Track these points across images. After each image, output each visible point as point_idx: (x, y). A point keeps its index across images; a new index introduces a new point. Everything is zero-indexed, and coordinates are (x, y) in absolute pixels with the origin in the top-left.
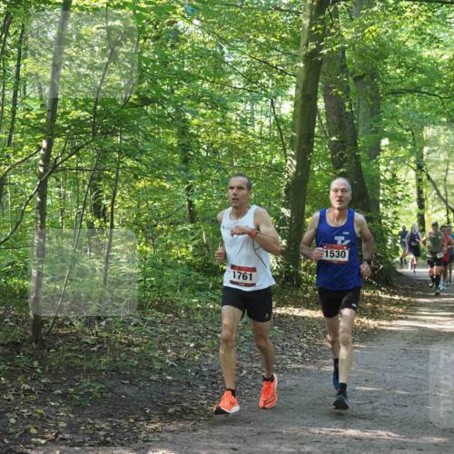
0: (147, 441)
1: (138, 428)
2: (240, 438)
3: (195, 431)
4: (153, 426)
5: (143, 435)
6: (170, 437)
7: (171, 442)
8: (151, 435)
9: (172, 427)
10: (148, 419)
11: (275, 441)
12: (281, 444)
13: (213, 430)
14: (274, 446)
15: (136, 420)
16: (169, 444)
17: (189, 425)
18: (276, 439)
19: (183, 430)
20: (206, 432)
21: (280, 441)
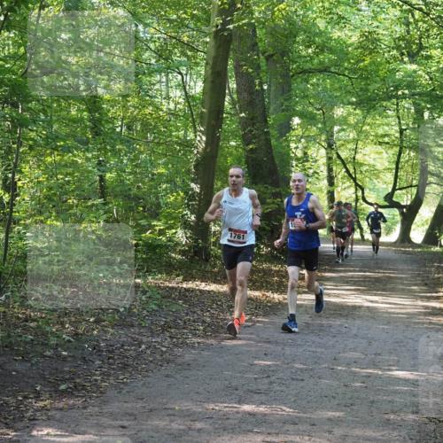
0: (34, 419)
1: (26, 406)
2: (130, 415)
3: (85, 408)
4: (41, 404)
5: (30, 413)
6: (58, 415)
7: (59, 421)
8: (38, 414)
9: (61, 405)
10: (38, 396)
11: (167, 418)
12: (172, 421)
13: (104, 407)
14: (164, 423)
15: (25, 397)
16: (56, 423)
17: (79, 402)
18: (168, 415)
19: (72, 408)
20: (96, 409)
21: (172, 417)
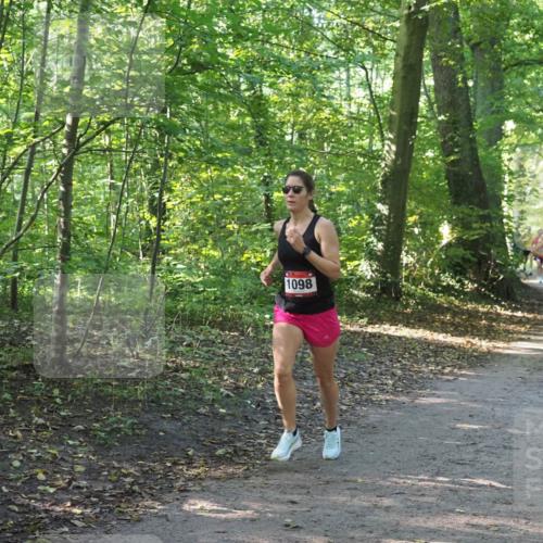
0: (185, 491)
1: (175, 474)
2: (303, 487)
3: (247, 478)
4: (194, 472)
5: (180, 483)
6: (214, 485)
7: (214, 493)
8: (190, 484)
9: (218, 473)
10: (190, 463)
11: (348, 492)
12: (353, 496)
13: (270, 477)
14: (344, 499)
15: (175, 464)
16: (211, 495)
17: (240, 470)
18: (348, 489)
19: (231, 477)
20: (261, 480)
21: (354, 492)
